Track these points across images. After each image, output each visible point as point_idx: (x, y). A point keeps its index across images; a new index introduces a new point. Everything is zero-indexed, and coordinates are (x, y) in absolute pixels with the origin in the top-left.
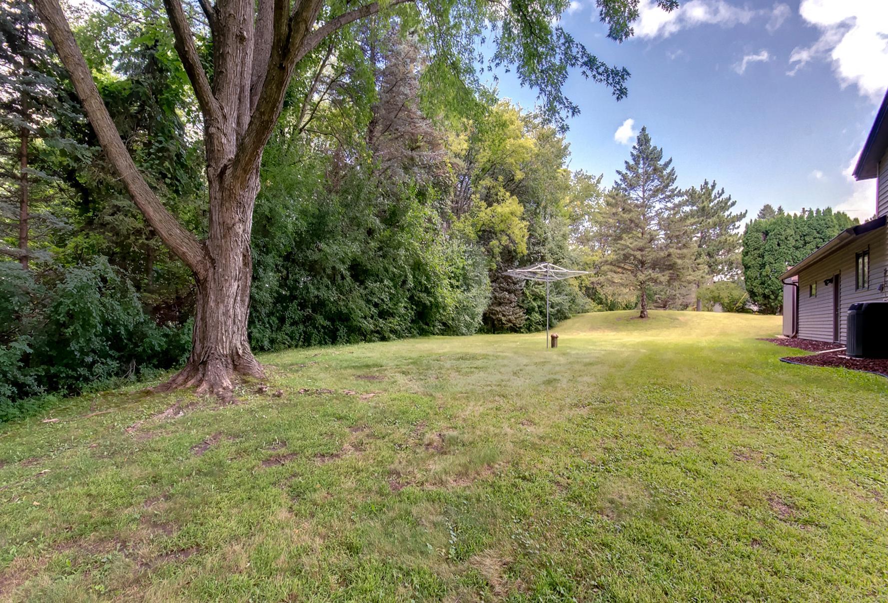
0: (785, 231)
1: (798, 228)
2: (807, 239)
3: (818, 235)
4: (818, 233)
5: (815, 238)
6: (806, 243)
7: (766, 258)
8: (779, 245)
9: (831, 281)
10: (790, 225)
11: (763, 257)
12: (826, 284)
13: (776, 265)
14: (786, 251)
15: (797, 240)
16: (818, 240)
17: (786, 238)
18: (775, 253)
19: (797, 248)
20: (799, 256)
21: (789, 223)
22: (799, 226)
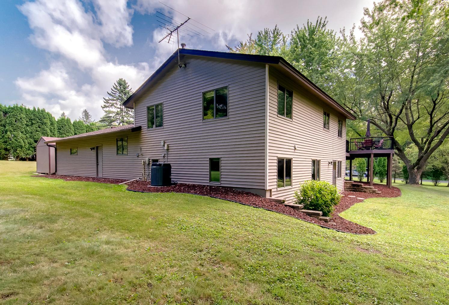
0: (20, 114)
1: (27, 115)
2: (33, 122)
3: (39, 121)
4: (39, 120)
5: (37, 122)
6: (32, 124)
7: (7, 128)
8: (16, 121)
9: (94, 149)
10: (23, 112)
11: (5, 126)
12: (92, 150)
13: (15, 133)
14: (21, 126)
15: (27, 121)
16: (40, 124)
17: (21, 119)
18: (13, 125)
19: (27, 125)
20: (29, 130)
21: (22, 111)
22: (28, 114)
